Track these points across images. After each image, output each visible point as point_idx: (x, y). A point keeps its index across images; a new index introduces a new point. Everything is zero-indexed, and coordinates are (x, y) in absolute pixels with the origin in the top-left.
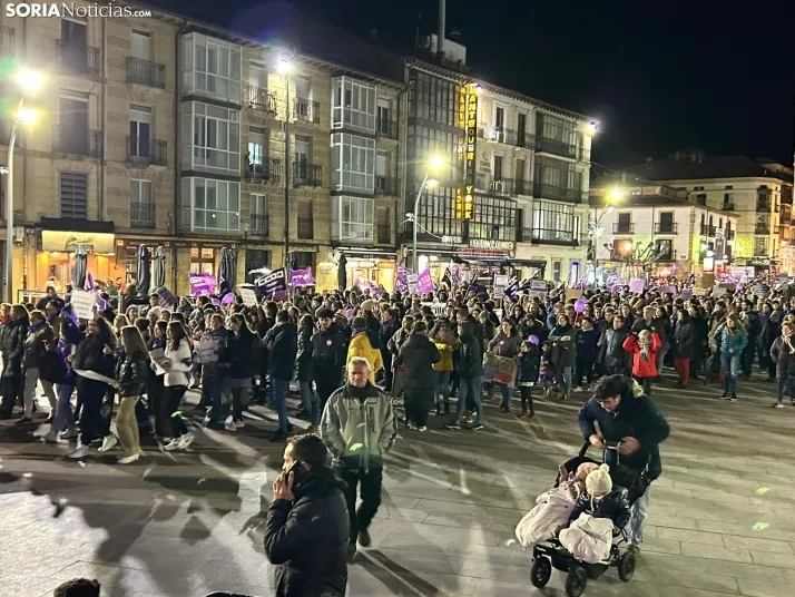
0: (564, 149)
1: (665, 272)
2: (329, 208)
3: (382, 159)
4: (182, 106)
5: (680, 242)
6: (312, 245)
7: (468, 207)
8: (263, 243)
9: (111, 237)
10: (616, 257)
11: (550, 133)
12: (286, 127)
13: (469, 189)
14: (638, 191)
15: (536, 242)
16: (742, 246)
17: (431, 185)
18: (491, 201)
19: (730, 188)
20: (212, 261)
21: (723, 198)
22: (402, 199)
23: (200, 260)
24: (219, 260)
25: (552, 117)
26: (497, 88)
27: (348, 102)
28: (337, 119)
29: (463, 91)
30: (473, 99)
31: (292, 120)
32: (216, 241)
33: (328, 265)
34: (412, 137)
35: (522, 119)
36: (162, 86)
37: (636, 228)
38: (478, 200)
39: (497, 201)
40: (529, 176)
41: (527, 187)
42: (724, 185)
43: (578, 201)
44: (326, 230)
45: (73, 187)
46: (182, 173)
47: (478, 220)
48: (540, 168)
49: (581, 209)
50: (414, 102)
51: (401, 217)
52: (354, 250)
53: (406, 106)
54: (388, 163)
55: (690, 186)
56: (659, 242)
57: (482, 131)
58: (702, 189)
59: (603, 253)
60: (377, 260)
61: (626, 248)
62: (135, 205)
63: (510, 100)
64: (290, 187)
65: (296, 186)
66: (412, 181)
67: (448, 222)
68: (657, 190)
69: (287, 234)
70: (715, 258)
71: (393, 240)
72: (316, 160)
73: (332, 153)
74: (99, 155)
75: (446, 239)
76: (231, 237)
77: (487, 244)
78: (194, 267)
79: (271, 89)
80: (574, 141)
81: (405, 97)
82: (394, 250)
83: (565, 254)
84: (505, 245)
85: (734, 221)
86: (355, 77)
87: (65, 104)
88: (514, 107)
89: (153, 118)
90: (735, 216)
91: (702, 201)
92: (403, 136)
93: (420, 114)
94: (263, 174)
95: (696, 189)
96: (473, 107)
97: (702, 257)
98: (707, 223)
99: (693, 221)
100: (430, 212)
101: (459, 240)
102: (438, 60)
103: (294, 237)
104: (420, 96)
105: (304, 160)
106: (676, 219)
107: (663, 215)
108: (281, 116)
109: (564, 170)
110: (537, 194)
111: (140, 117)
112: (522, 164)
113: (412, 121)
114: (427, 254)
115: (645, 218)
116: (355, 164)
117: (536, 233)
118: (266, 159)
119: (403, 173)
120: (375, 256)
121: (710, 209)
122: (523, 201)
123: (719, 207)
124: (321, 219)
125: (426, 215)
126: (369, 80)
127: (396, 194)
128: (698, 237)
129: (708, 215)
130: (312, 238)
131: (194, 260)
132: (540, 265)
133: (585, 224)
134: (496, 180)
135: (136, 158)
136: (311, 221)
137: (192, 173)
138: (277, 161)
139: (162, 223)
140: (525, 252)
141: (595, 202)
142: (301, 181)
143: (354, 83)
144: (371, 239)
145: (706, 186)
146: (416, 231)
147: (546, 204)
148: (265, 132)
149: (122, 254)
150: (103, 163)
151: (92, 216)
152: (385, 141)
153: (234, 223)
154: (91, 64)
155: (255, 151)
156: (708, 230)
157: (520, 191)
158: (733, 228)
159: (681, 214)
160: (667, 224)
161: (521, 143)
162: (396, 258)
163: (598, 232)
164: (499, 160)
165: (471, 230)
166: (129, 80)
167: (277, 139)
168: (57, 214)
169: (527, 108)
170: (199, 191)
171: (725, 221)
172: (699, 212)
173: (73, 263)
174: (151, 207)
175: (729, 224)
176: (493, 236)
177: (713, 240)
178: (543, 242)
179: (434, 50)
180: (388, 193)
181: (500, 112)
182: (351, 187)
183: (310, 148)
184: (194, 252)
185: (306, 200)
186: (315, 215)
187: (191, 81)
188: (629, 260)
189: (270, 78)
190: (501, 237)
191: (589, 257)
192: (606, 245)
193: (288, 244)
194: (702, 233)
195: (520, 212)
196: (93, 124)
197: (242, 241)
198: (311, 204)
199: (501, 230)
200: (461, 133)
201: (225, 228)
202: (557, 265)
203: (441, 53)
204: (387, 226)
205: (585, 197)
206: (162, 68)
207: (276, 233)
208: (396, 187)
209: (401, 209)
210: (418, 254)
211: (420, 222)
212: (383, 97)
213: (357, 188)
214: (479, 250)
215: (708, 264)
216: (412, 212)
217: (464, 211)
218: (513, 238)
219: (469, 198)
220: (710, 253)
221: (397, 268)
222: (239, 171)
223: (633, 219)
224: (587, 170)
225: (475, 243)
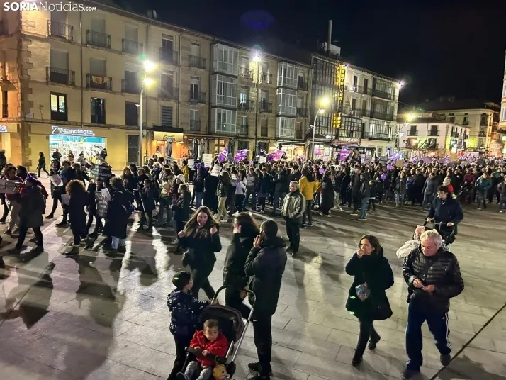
0: (386, 95)
1: (432, 154)
2: (275, 123)
3: (300, 100)
4: (212, 76)
5: (440, 140)
6: (267, 139)
7: (339, 122)
8: (245, 138)
9: (182, 134)
10: (409, 145)
11: (379, 88)
12: (257, 85)
13: (340, 114)
14: (421, 115)
15: (370, 139)
16: (472, 143)
17: (322, 112)
18: (350, 120)
19: (467, 114)
20: (224, 146)
21: (463, 120)
22: (308, 118)
23: (219, 145)
24: (227, 145)
25: (381, 80)
26: (355, 67)
27: (285, 75)
28: (280, 82)
29: (338, 68)
30: (343, 72)
31: (260, 83)
32: (226, 137)
33: (273, 148)
34: (314, 90)
35: (366, 81)
36: (204, 68)
37: (419, 133)
38: (344, 119)
39: (353, 120)
40: (368, 108)
41: (367, 113)
42: (464, 113)
43: (391, 119)
44: (273, 132)
45: (167, 112)
46: (213, 107)
47: (343, 128)
48: (374, 104)
49: (393, 124)
50: (315, 73)
51: (307, 126)
52: (286, 142)
53: (311, 76)
54: (302, 102)
55: (447, 113)
56: (430, 140)
57: (347, 87)
58: (453, 114)
59: (402, 145)
60: (296, 147)
61: (414, 142)
62: (192, 121)
63: (361, 72)
64: (258, 113)
65: (260, 113)
66: (313, 110)
67: (329, 129)
68: (430, 115)
69: (256, 135)
70: (458, 148)
71: (303, 137)
72: (270, 101)
73: (277, 98)
74: (177, 99)
75: (328, 137)
76: (232, 135)
77: (347, 139)
78: (216, 148)
79: (251, 68)
80: (390, 91)
81: (311, 71)
82: (304, 142)
83: (384, 145)
84: (355, 140)
85: (468, 130)
86: (289, 62)
87: (163, 76)
88: (362, 75)
89: (200, 82)
90: (470, 128)
91: (452, 120)
92: (310, 89)
93: (318, 79)
94: (246, 107)
95: (450, 115)
96: (343, 75)
97: (451, 147)
98: (454, 131)
99: (447, 130)
100: (321, 125)
101: (334, 137)
102: (327, 54)
103: (259, 135)
104: (318, 71)
105: (265, 100)
106: (439, 129)
107: (433, 127)
108: (255, 81)
109: (385, 105)
110: (372, 116)
111: (194, 82)
112: (365, 102)
113: (314, 82)
114: (318, 144)
115: (424, 128)
116: (286, 102)
117: (371, 135)
118: (248, 100)
119: (309, 107)
120: (295, 145)
121: (456, 124)
122: (365, 120)
123: (461, 123)
124: (271, 127)
125: (319, 126)
126: (295, 64)
127: (306, 116)
128: (449, 138)
129: (455, 127)
130: (267, 135)
131: (216, 145)
132: (372, 150)
133: (394, 130)
134: (353, 109)
135: (193, 100)
136: (267, 128)
137: (215, 107)
138: (253, 102)
139: (203, 129)
140: (365, 143)
141: (400, 121)
142: (263, 110)
143: (288, 65)
144: (293, 137)
145: (455, 113)
146: (314, 133)
147: (376, 121)
148: (248, 88)
149: (186, 142)
150: (179, 102)
151: (174, 125)
152: (301, 91)
153: (233, 129)
154: (174, 58)
155: (243, 97)
156: (455, 134)
157: (364, 115)
158: (467, 133)
159: (442, 127)
160: (434, 131)
161: (365, 92)
162: (304, 145)
163: (401, 135)
164: (354, 101)
165: (340, 133)
166: (190, 66)
167: (253, 91)
168: (159, 124)
169: (369, 76)
170: (219, 115)
171: (464, 130)
172: (451, 126)
173: (166, 145)
174: (199, 121)
175: (465, 132)
176: (350, 135)
177: (457, 139)
178: (374, 139)
179: (326, 49)
180: (301, 116)
181: (355, 78)
182: (285, 113)
183: (267, 95)
184: (216, 142)
185: (265, 119)
186: (269, 126)
188: (415, 148)
189: (251, 64)
190: (354, 136)
191: (396, 146)
192: (404, 141)
193: (257, 139)
194: (452, 136)
195: (363, 125)
196: (175, 86)
197: (237, 137)
198: (267, 121)
199: (354, 133)
200: (336, 88)
201: (230, 131)
202: (380, 150)
203: (328, 51)
204: (301, 131)
205: (395, 118)
206: (204, 60)
207: (251, 134)
208: (305, 113)
209: (308, 123)
210: (315, 144)
211: (316, 129)
212: (301, 71)
213: (288, 114)
214: (343, 142)
215: (454, 150)
216: (313, 124)
217: (337, 125)
218: (360, 137)
219: (339, 118)
220: (456, 145)
221: (305, 150)
222: (236, 106)
223: (418, 129)
224: (396, 104)
225: (341, 139)
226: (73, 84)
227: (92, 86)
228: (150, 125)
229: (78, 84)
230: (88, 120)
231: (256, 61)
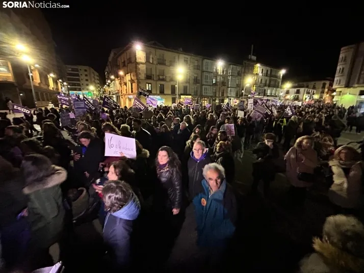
0: (276, 77)
2: (227, 90)
3: (238, 81)
4: (203, 73)
5: (300, 96)
7: (254, 89)
8: (215, 97)
9: (191, 96)
10: (285, 99)
11: (273, 74)
12: (220, 75)
13: (255, 86)
15: (268, 96)
16: (316, 97)
17: (247, 85)
19: (315, 83)
21: (313, 86)
22: (241, 88)
23: (205, 100)
25: (274, 70)
26: (263, 65)
27: (232, 70)
28: (230, 73)
29: (255, 66)
30: (257, 67)
32: (208, 97)
33: (226, 101)
34: (244, 76)
35: (267, 71)
36: (200, 70)
37: (290, 93)
38: (256, 88)
39: (260, 88)
40: (268, 82)
41: (267, 85)
42: (313, 83)
43: (278, 87)
44: (226, 94)
45: (185, 88)
46: (202, 85)
47: (256, 92)
48: (270, 81)
49: (278, 89)
50: (245, 69)
51: (241, 91)
53: (243, 69)
56: (296, 96)
57: (258, 74)
59: (282, 98)
62: (194, 91)
64: (220, 87)
66: (243, 85)
68: (297, 85)
71: (239, 96)
72: (225, 81)
73: (228, 80)
77: (257, 97)
78: (203, 101)
79: (218, 68)
80: (279, 75)
83: (274, 98)
88: (265, 68)
89: (198, 75)
90: (316, 90)
91: (307, 87)
92: (242, 76)
94: (216, 84)
95: (306, 84)
96: (257, 69)
97: (306, 99)
99: (305, 91)
102: (251, 60)
103: (220, 96)
105: (223, 82)
106: (300, 91)
107: (297, 90)
108: (219, 73)
109: (276, 81)
110: (269, 86)
111: (196, 76)
112: (266, 80)
113: (244, 73)
115: (293, 91)
116: (232, 82)
117: (268, 94)
118: (216, 82)
119: (241, 83)
120: (235, 99)
121: (309, 88)
122: (266, 88)
123: (312, 88)
124: (225, 92)
125: (246, 91)
126: (236, 65)
128: (305, 95)
129: (308, 90)
130: (224, 96)
134: (260, 84)
135: (195, 83)
137: (204, 85)
138: (218, 82)
139: (199, 93)
140: (266, 98)
141: (282, 88)
142: (222, 85)
143: (233, 66)
144: (235, 96)
145: (309, 83)
146: (244, 94)
147: (271, 88)
148: (216, 77)
149: (193, 99)
150: (190, 84)
151: (188, 93)
152: (238, 77)
153: (210, 94)
155: (214, 81)
156: (308, 93)
157: (265, 86)
158: (315, 92)
159: (302, 90)
160: (298, 92)
161: (267, 76)
162: (239, 99)
163: (282, 94)
164: (261, 80)
166: (194, 69)
167: (218, 78)
168: (183, 93)
169: (269, 69)
170: (205, 88)
171: (313, 91)
172: (306, 89)
174: (197, 91)
176: (259, 95)
178: (270, 96)
179: (250, 58)
180: (238, 87)
181: (262, 70)
182: (231, 86)
183: (224, 79)
184: (203, 99)
187: (204, 69)
189: (218, 66)
190: (261, 95)
194: (306, 93)
195: (265, 90)
197: (211, 97)
198: (223, 90)
200: (254, 74)
204: (238, 93)
206: (200, 66)
207: (217, 96)
211: (244, 92)
212: (239, 68)
213: (233, 86)
215: (307, 100)
216: (243, 90)
218: (263, 94)
220: (308, 98)
222: (212, 84)
223: (290, 91)
224: (281, 81)
226: (153, 80)
227: (160, 80)
228: (179, 94)
229: (155, 79)
230: (158, 92)
231: (220, 65)
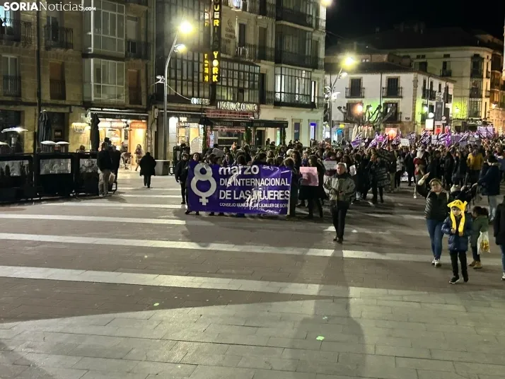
0: (302, 19)
1: (391, 132)
2: (81, 70)
3: (132, 24)
5: (404, 105)
6: (65, 106)
7: (215, 70)
8: (15, 103)
10: (349, 116)
11: (288, 3)
13: (216, 54)
14: (368, 58)
15: (278, 104)
16: (459, 109)
18: (236, 66)
19: (448, 56)
21: (441, 67)
22: (152, 62)
34: (161, 3)
37: (367, 93)
38: (224, 64)
39: (242, 66)
40: (271, 43)
41: (269, 53)
42: (442, 54)
43: (314, 65)
44: (77, 91)
47: (224, 83)
48: (280, 36)
49: (318, 74)
51: (151, 78)
52: (107, 111)
54: (138, 27)
55: (413, 54)
56: (386, 105)
58: (424, 57)
59: (337, 115)
60: (129, 121)
61: (359, 110)
64: (42, 49)
65: (48, 48)
67: (197, 85)
68: (385, 58)
69: (39, 95)
70: (435, 119)
71: (144, 101)
72: (67, 22)
73: (83, 18)
75: (195, 101)
77: (233, 106)
80: (310, 12)
82: (146, 111)
83: (304, 116)
84: (250, 107)
85: (451, 86)
90: (453, 82)
91: (423, 68)
92: (152, 2)
94: (15, 36)
95: (418, 57)
97: (424, 118)
98: (428, 87)
99: (416, 87)
100: (179, 76)
101: (207, 101)
103: (46, 97)
105: (55, 24)
106: (401, 83)
107: (390, 80)
109: (302, 38)
110: (278, 59)
112: (263, 32)
114: (177, 115)
115: (374, 83)
116: (104, 29)
117: (278, 96)
118: (18, 21)
119: (153, 37)
120: (127, 117)
121: (430, 75)
122: (265, 66)
123: (438, 73)
124: (72, 81)
125: (176, 79)
127: (146, 57)
128: (420, 101)
129: (428, 80)
130: (64, 98)
132: (281, 125)
133: (321, 87)
134: (240, 46)
136: (63, 83)
138: (28, 25)
140: (267, 113)
141: (331, 68)
142: (51, 43)
144: (123, 100)
145: (428, 54)
146: (166, 93)
147: (287, 69)
155: (4, 14)
156: (429, 94)
157: (263, 57)
158: (451, 92)
159: (406, 80)
160: (393, 89)
161: (263, 11)
162: (147, 118)
163: (334, 96)
164: (243, 28)
165: (218, 93)
171: (443, 86)
172: (421, 78)
175: (447, 89)
176: (238, 99)
177: (434, 103)
178: (284, 104)
180: (138, 57)
182: (102, 50)
185: (59, 61)
186: (67, 77)
188: (360, 121)
190: (246, 99)
191: (326, 119)
192: (339, 108)
193: (41, 105)
194: (424, 97)
195: (263, 77)
198: (62, 66)
199: (246, 94)
200: (207, 2)
202: (297, 126)
204: (138, 88)
205: (321, 63)
207: (29, 95)
208: (146, 51)
209: (152, 70)
210: (170, 115)
211: (169, 84)
213: (108, 51)
214: (226, 111)
215: (429, 124)
216: (163, 74)
217: (211, 75)
218: (257, 99)
219: (215, 63)
220: (431, 115)
221: (148, 129)
223: (365, 84)
224: (322, 38)
225: (222, 105)
